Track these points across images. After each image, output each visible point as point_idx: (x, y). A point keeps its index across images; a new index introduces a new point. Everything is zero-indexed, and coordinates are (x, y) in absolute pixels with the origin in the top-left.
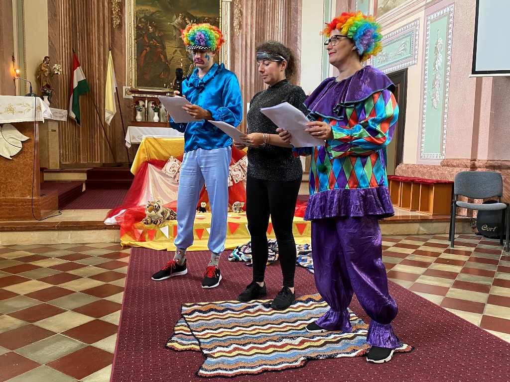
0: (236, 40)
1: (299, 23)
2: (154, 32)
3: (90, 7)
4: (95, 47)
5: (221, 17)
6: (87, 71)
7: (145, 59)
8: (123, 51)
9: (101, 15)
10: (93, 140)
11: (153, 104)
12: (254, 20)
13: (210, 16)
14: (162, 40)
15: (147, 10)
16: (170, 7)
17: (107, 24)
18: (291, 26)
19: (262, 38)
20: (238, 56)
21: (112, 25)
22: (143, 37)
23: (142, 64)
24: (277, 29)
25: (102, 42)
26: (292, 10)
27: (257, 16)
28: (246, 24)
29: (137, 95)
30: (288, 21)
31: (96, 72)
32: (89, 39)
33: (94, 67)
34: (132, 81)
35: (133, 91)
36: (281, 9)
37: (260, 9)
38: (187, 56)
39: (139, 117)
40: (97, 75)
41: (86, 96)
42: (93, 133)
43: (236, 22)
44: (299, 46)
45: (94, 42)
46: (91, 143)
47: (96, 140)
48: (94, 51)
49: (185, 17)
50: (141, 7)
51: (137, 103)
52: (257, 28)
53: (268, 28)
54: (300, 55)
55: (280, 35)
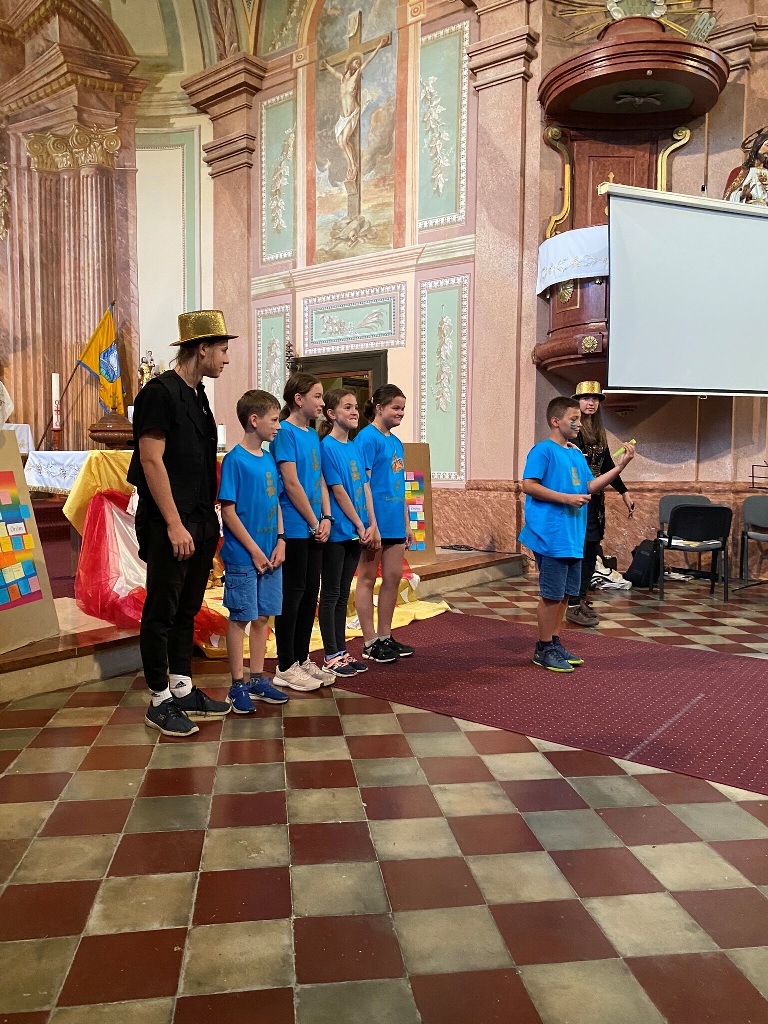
1: (130, 238)
12: (37, 215)
18: (115, 240)
19: (55, 251)
20: (6, 279)
24: (86, 239)
26: (115, 211)
27: (43, 209)
28: (20, 220)
36: (92, 205)
37: (48, 197)
44: (133, 278)
52: (44, 231)
53: (67, 235)
54: (135, 293)
55: (93, 252)
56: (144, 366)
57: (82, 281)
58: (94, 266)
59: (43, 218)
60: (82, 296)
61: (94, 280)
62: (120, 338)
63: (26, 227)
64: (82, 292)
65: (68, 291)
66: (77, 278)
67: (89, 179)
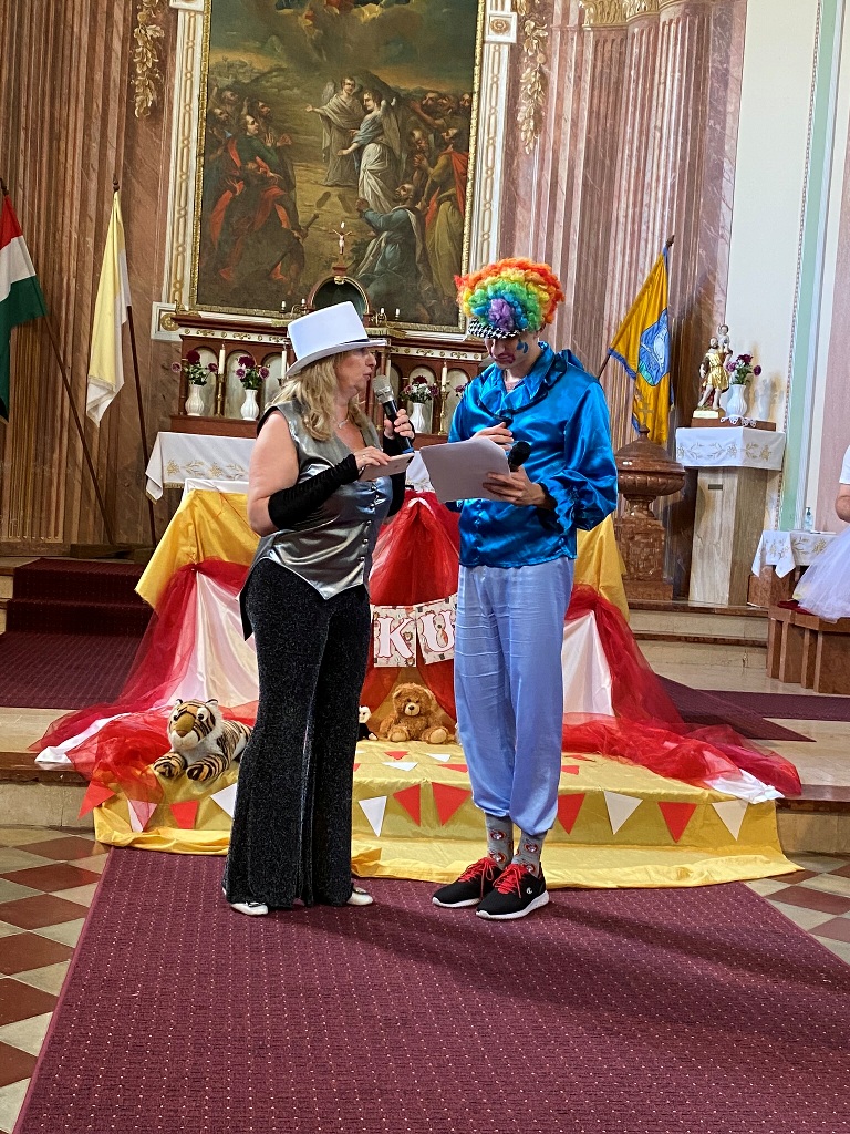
0: (523, 166)
1: (729, 119)
2: (260, 134)
3: (67, 53)
4: (73, 177)
5: (479, 92)
6: (42, 251)
7: (227, 219)
8: (160, 191)
9: (99, 76)
10: (47, 468)
11: (242, 361)
12: (585, 105)
13: (443, 90)
14: (283, 161)
15: (243, 65)
16: (315, 56)
17: (113, 106)
18: (703, 129)
19: (607, 162)
20: (526, 218)
21: (131, 107)
22: (226, 150)
23: (217, 234)
24: (658, 134)
25: (94, 160)
26: (709, 75)
27: (596, 93)
28: (559, 117)
29: (193, 332)
30: (696, 112)
31: (69, 253)
32: (55, 152)
33: (65, 239)
34: (182, 285)
35: (182, 321)
36: (674, 72)
37: (606, 70)
38: (362, 214)
39: (196, 403)
40: (73, 265)
41: (35, 330)
42: (48, 447)
43: (525, 110)
44: (726, 192)
45: (70, 161)
46: (39, 477)
47: (55, 470)
48: (68, 190)
49: (361, 90)
50: (226, 55)
51: (193, 358)
52: (594, 129)
53: (629, 130)
54: (728, 221)
55: (667, 155)
56: (712, 356)
57: (645, 209)
58: (666, 178)
59: (595, 109)
60: (643, 235)
61: (664, 205)
62: (696, 306)
63: (567, 127)
64: (644, 227)
65: (621, 227)
66: (638, 204)
67: (673, 25)
